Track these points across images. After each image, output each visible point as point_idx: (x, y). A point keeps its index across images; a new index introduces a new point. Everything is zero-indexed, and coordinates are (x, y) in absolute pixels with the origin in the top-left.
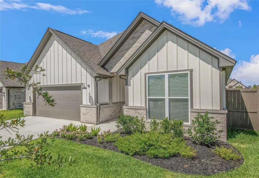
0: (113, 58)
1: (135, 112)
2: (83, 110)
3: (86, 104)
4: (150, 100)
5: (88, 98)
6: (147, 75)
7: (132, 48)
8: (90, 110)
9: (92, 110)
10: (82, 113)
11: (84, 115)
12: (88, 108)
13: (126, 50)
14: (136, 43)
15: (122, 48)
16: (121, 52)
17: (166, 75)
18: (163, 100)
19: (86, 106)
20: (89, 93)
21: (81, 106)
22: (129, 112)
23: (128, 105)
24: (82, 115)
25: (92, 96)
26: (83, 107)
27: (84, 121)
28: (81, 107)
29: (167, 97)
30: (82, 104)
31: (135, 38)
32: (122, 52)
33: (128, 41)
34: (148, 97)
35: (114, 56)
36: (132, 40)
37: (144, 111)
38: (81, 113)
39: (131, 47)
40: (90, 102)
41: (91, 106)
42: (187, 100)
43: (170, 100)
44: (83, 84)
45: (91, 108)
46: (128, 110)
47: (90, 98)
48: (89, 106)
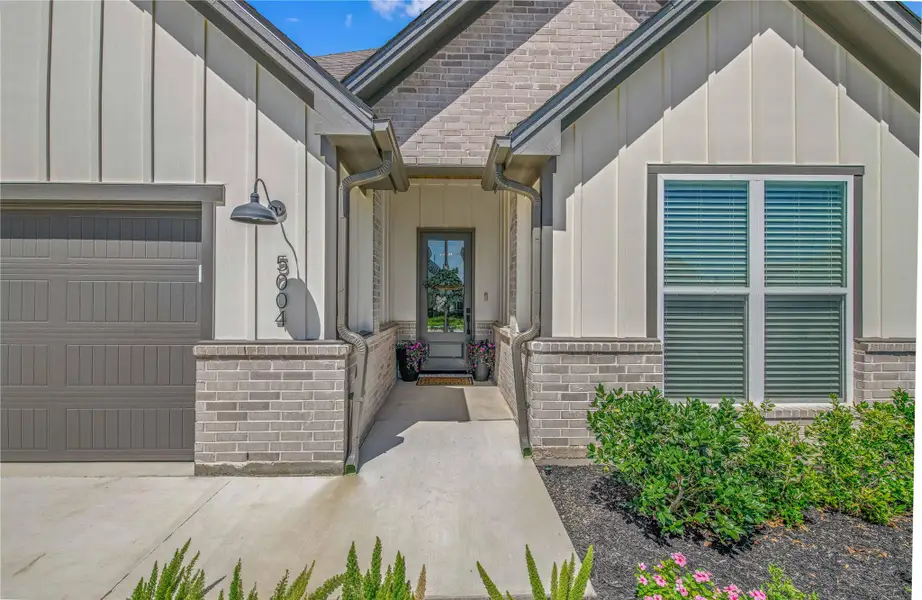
0: (402, 85)
1: (602, 370)
2: (209, 378)
3: (253, 339)
4: (672, 303)
5: (270, 292)
6: (662, 178)
7: (514, 54)
8: (288, 376)
9: (309, 376)
10: (210, 407)
11: (230, 412)
12: (273, 367)
13: (487, 58)
14: (535, 37)
15: (460, 44)
16: (454, 64)
17: (757, 185)
18: (738, 305)
19: (249, 353)
20: (282, 261)
21: (197, 350)
22: (564, 370)
23: (550, 334)
24: (204, 416)
25: (302, 285)
26: (223, 357)
27: (235, 458)
28: (205, 358)
29: (757, 291)
30: (207, 333)
31: (531, 11)
32: (460, 64)
33: (495, 16)
34: (662, 290)
35: (412, 79)
36: (516, 18)
37: (648, 361)
38: (200, 405)
39: (510, 51)
40: (283, 322)
41: (298, 349)
42: (836, 302)
43: (773, 304)
44: (218, 193)
45: (303, 367)
46: (558, 362)
47: (290, 292)
48: (275, 350)
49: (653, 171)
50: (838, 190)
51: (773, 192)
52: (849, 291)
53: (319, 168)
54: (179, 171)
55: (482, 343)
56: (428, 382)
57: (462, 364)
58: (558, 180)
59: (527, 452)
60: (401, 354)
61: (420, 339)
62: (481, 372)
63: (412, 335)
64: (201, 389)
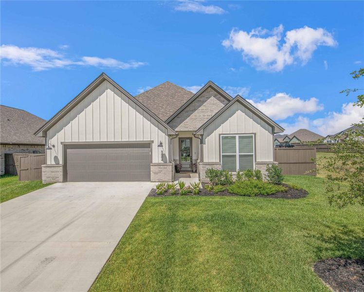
2: (152, 168)
3: (158, 163)
4: (223, 156)
5: (160, 156)
6: (221, 136)
8: (164, 168)
10: (153, 172)
11: (155, 173)
12: (161, 167)
13: (192, 111)
14: (201, 107)
17: (237, 136)
18: (235, 156)
19: (158, 165)
20: (162, 151)
21: (150, 164)
23: (203, 161)
24: (152, 174)
25: (165, 154)
26: (154, 165)
27: (156, 180)
28: (152, 165)
29: (238, 154)
30: (152, 162)
31: (201, 102)
32: (188, 112)
34: (221, 154)
36: (198, 103)
37: (219, 166)
38: (151, 172)
39: (197, 109)
40: (162, 160)
41: (165, 164)
42: (252, 155)
43: (240, 156)
44: (153, 142)
45: (166, 167)
46: (204, 166)
47: (163, 156)
48: (161, 164)
49: (220, 135)
50: (252, 137)
51: (240, 137)
52: (254, 154)
53: (167, 137)
54: (147, 139)
55: (194, 164)
56: (182, 173)
57: (190, 169)
58: (204, 137)
59: (200, 180)
60: (176, 167)
61: (180, 163)
62: (194, 171)
63: (178, 163)
64: (151, 170)
